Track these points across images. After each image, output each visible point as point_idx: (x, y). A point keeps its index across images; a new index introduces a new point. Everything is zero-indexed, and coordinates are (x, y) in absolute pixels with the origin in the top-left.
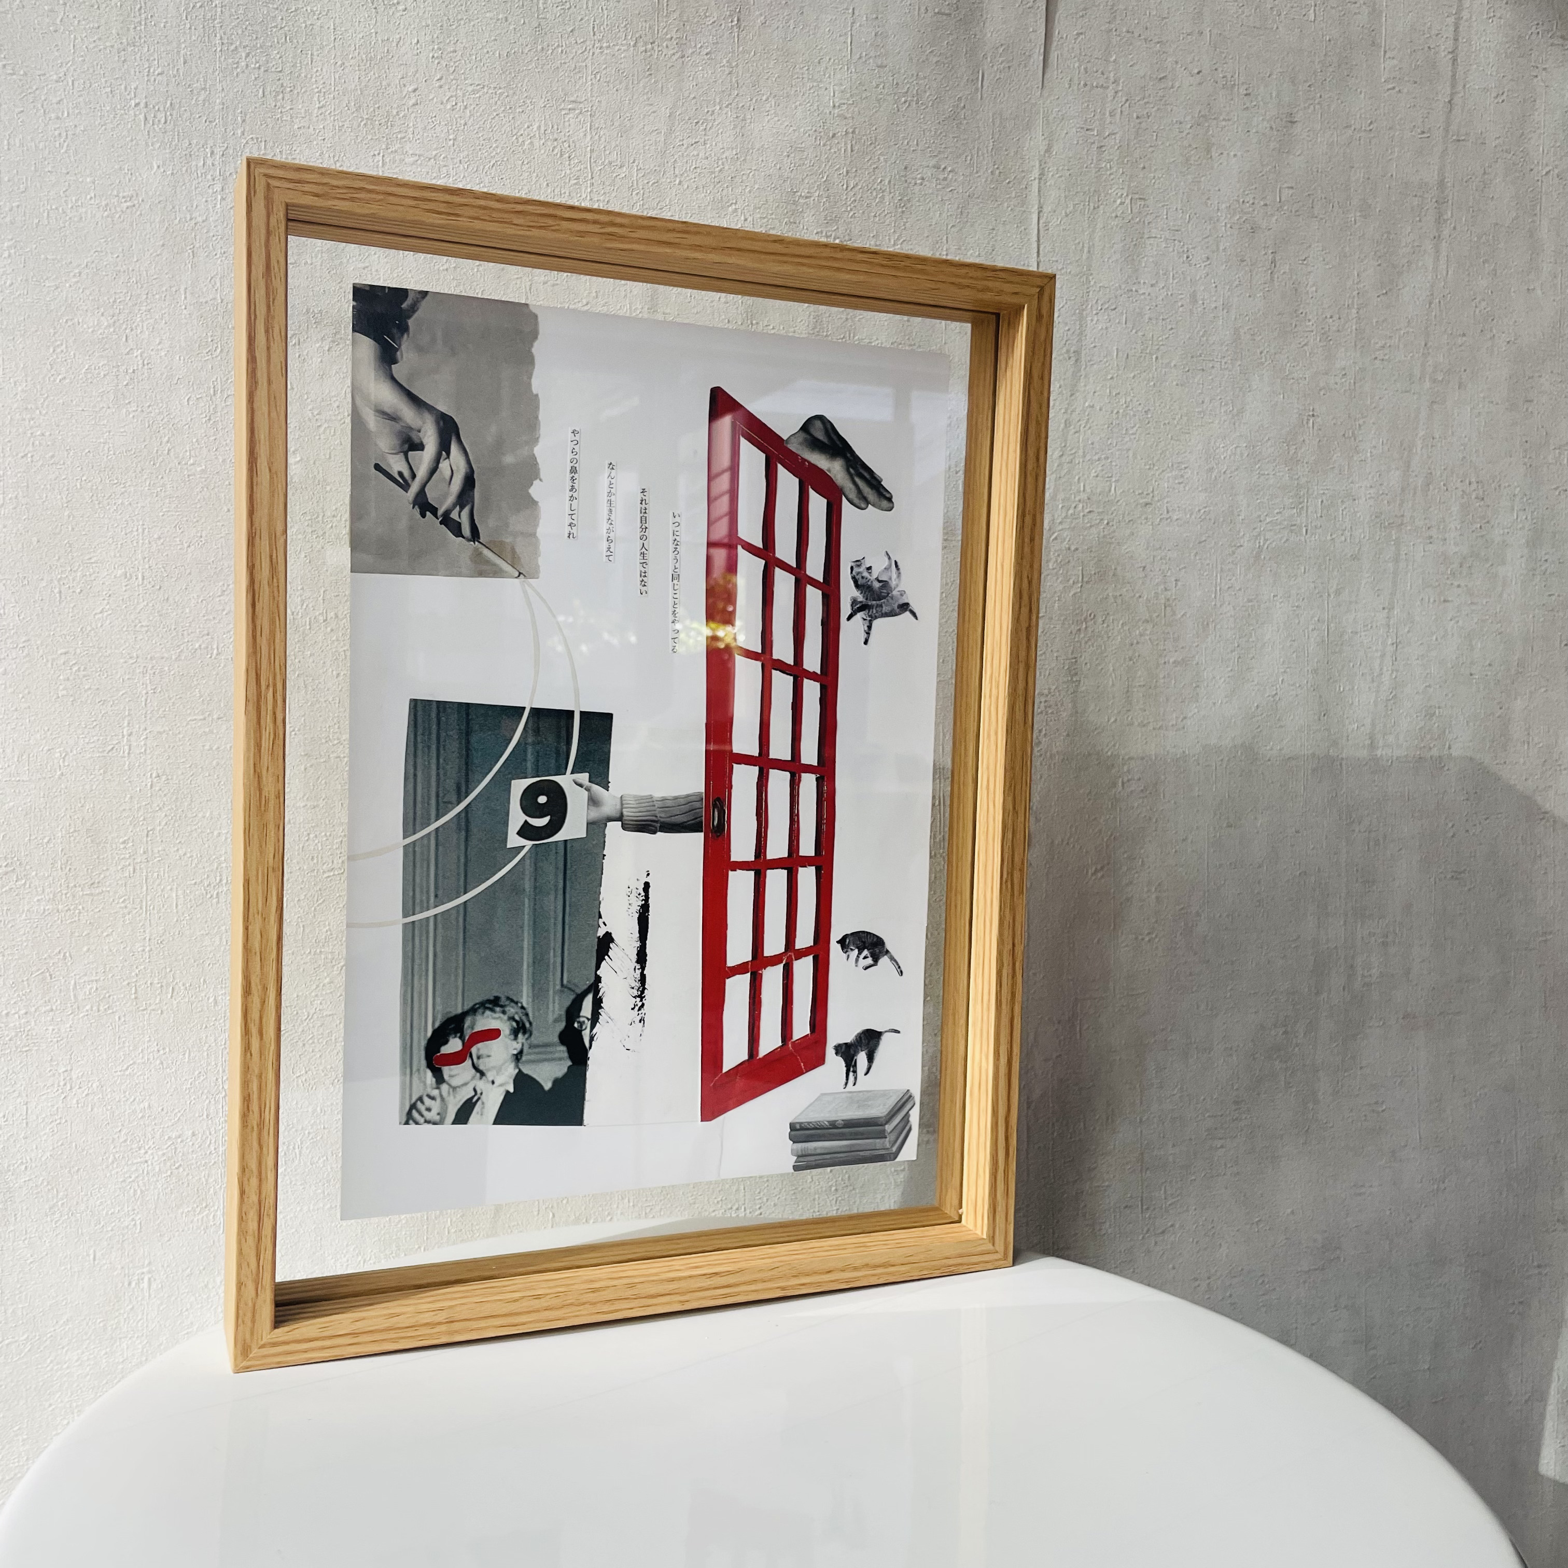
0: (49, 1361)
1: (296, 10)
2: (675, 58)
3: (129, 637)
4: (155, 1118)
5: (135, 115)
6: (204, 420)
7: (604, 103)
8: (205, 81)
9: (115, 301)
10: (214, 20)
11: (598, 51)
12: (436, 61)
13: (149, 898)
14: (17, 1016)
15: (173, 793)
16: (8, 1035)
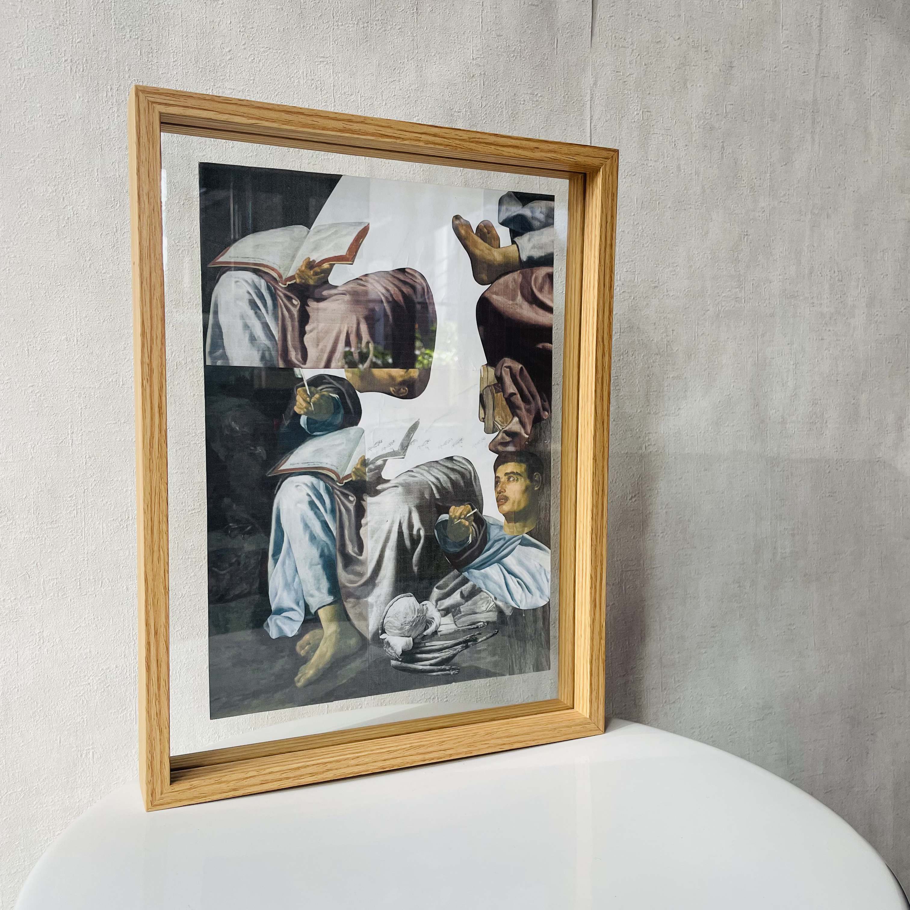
0: (35, 803)
1: (159, 4)
2: (381, 31)
3: (70, 376)
4: (93, 658)
5: (65, 67)
6: (111, 247)
7: (340, 58)
8: (106, 47)
9: (56, 177)
10: (110, 10)
11: (336, 27)
12: (242, 34)
13: (86, 530)
14: (9, 601)
15: (98, 467)
16: (4, 612)
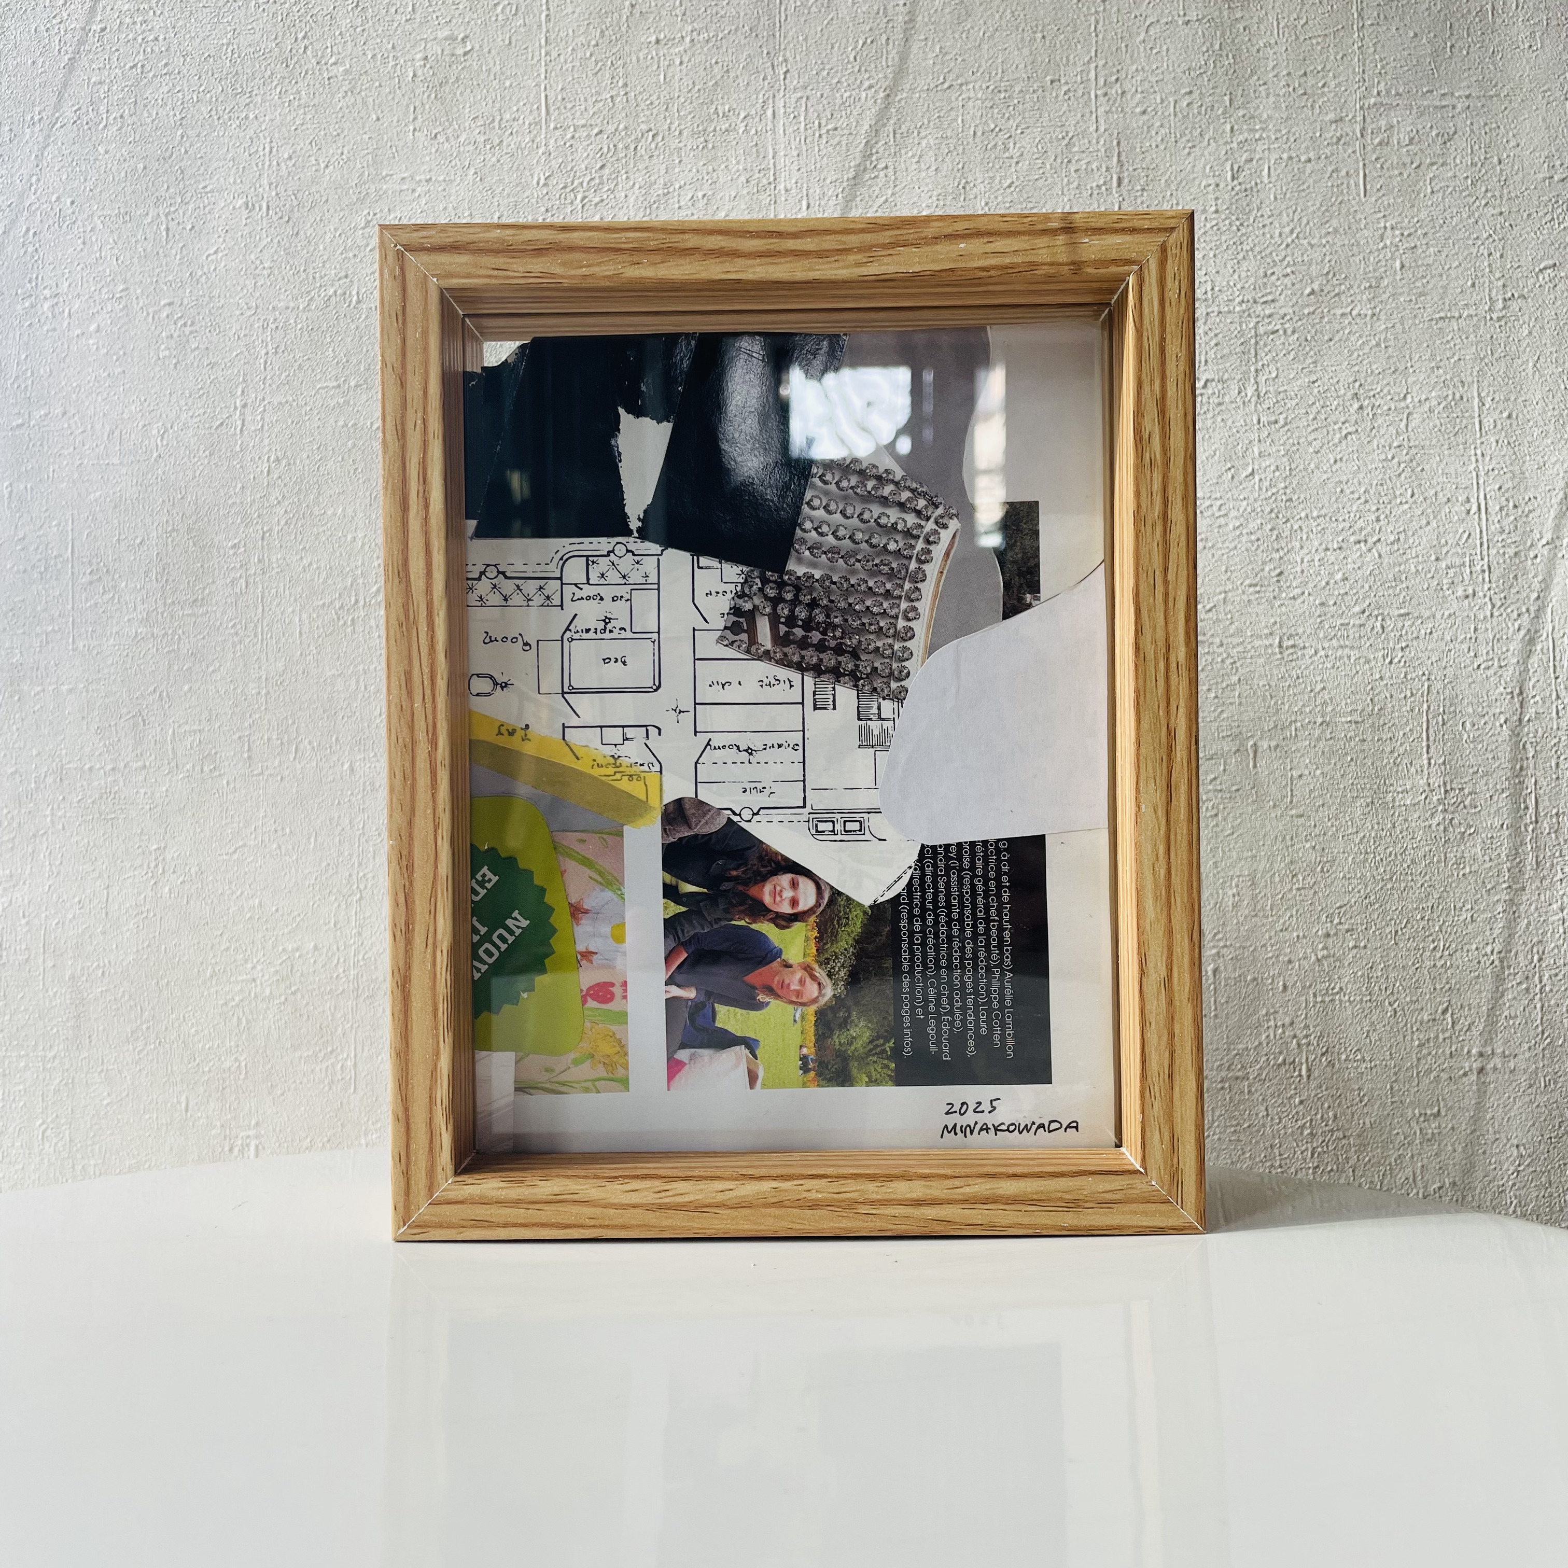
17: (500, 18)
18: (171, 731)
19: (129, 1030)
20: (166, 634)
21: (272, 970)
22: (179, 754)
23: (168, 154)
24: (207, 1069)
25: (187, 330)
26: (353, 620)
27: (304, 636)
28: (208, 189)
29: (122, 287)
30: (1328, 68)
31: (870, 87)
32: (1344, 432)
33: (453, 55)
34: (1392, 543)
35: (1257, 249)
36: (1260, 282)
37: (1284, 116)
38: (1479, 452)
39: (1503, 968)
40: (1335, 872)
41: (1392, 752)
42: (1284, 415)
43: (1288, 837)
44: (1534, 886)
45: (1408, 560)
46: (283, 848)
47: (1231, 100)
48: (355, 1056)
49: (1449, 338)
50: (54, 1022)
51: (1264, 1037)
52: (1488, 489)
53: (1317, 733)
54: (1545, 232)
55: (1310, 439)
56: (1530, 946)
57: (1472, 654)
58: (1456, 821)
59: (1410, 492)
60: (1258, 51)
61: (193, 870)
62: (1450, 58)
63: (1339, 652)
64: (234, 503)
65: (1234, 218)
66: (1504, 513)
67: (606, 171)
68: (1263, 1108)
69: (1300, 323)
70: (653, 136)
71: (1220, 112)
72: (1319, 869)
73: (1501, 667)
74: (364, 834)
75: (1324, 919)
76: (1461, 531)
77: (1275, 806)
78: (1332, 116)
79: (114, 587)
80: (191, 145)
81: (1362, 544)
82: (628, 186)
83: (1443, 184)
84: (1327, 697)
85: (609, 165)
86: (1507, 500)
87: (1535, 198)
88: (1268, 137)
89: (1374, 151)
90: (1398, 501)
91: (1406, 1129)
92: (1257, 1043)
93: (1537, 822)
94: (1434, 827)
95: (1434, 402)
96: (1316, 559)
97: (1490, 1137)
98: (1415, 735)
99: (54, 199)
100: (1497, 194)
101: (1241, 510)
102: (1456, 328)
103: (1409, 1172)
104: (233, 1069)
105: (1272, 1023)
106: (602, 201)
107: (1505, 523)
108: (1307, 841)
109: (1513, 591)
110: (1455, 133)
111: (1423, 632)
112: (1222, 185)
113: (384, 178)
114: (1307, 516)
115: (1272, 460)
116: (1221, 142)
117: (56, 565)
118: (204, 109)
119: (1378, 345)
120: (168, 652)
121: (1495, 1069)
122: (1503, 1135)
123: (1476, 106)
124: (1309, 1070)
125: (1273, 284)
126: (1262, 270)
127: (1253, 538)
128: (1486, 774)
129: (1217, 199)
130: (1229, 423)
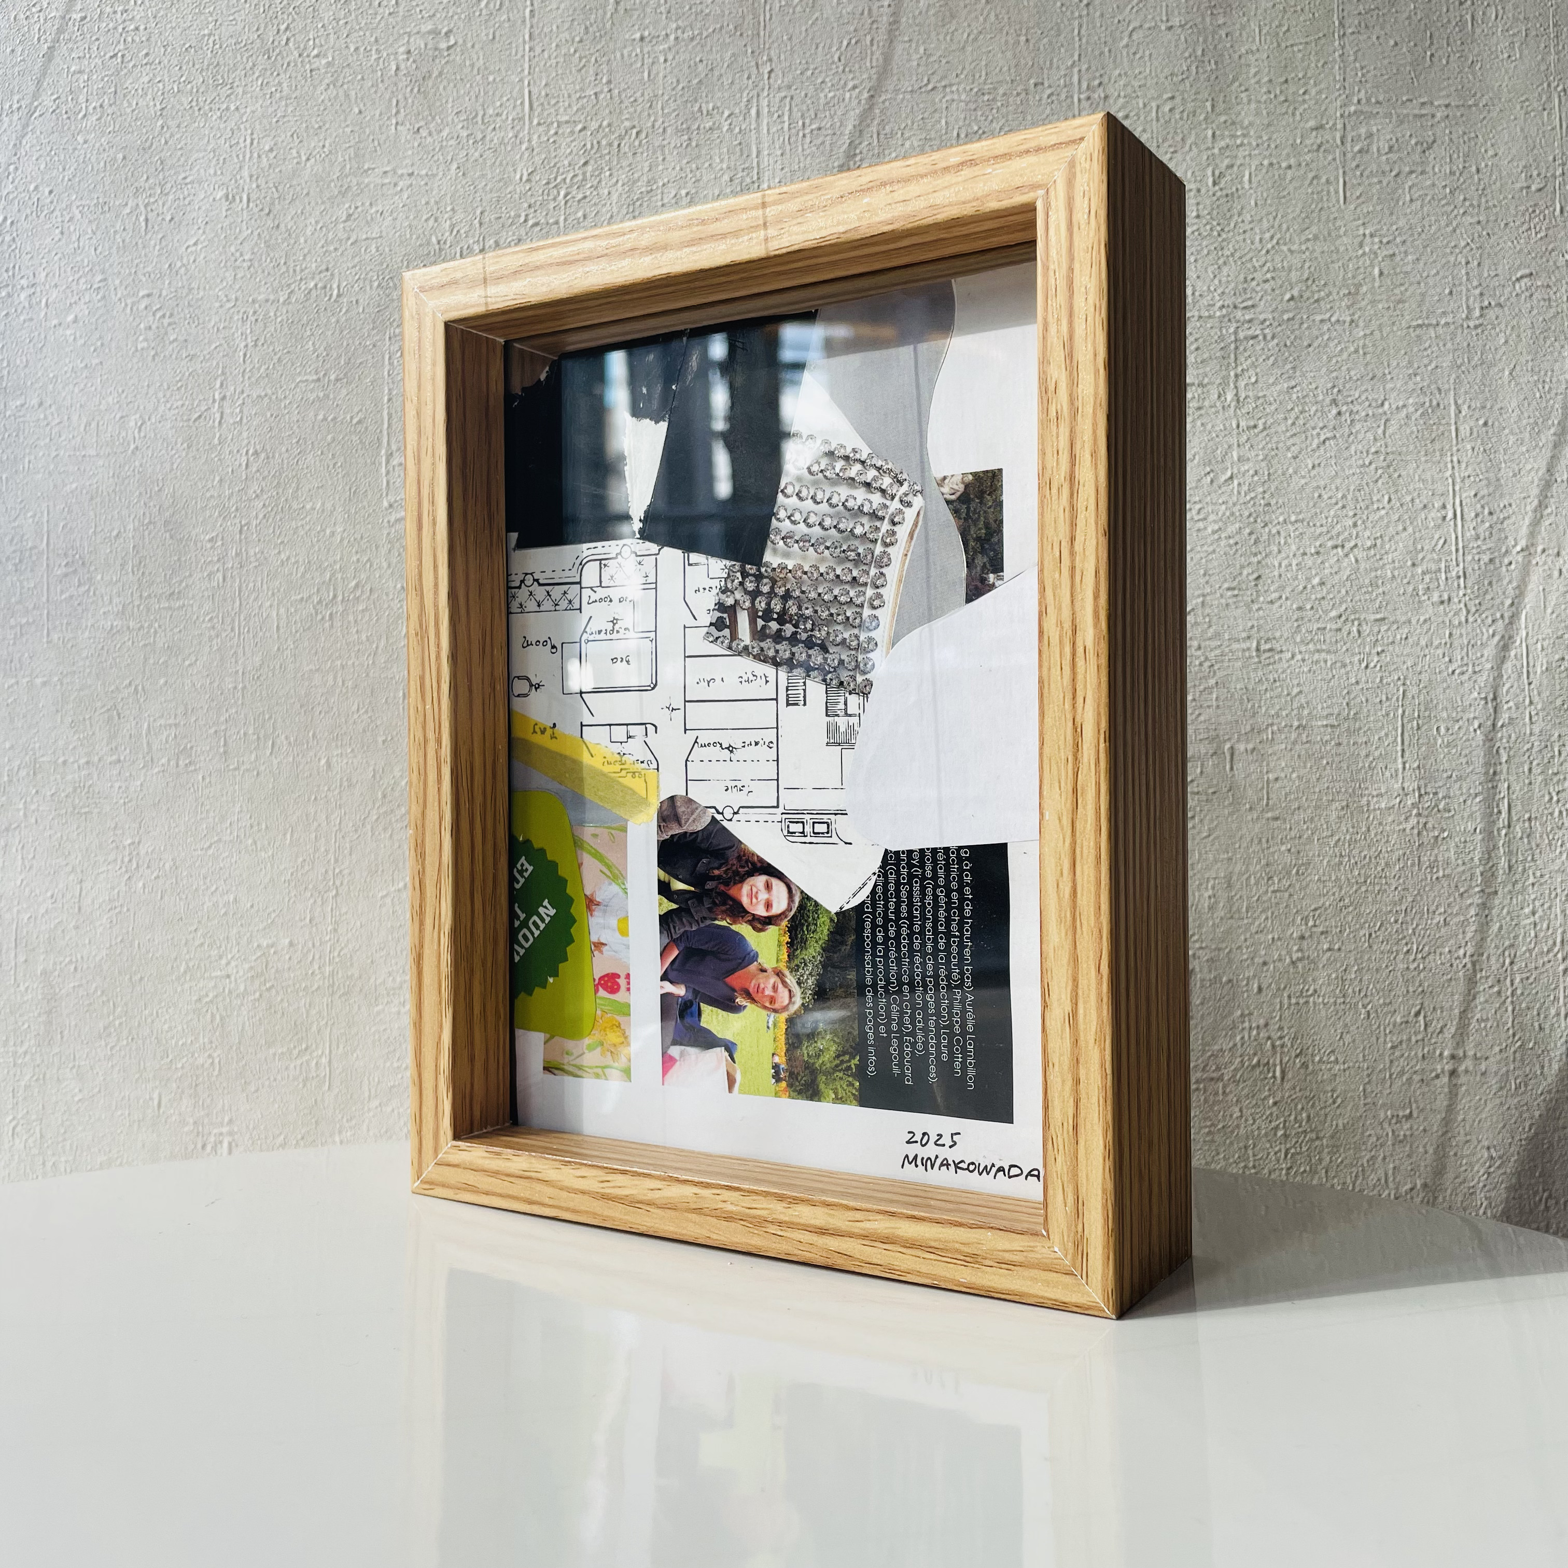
17: (484, 12)
18: (146, 725)
19: (101, 1025)
20: (142, 627)
21: (246, 966)
22: (154, 748)
23: (148, 144)
24: (179, 1066)
25: (166, 321)
26: (331, 614)
27: (282, 631)
28: (188, 180)
29: (99, 277)
30: (1309, 75)
31: (855, 87)
32: (1322, 438)
33: (436, 49)
34: (1369, 548)
35: (1237, 255)
36: (1240, 287)
37: (1266, 122)
38: (1455, 459)
39: (1475, 971)
40: (1310, 874)
41: (1367, 756)
42: (1263, 420)
43: (1264, 840)
44: (1506, 890)
45: (1384, 565)
46: (259, 843)
47: (1213, 106)
48: (330, 1052)
49: (1427, 345)
50: (26, 1018)
51: (1238, 1038)
52: (1464, 495)
53: (1294, 736)
54: (1522, 241)
55: (1289, 443)
56: (1501, 950)
57: (1447, 659)
58: (1430, 825)
59: (1386, 498)
60: (1240, 57)
61: (167, 866)
62: (1430, 67)
63: (1316, 656)
64: (212, 496)
65: (1215, 223)
66: (1479, 519)
67: (589, 168)
68: (1237, 1109)
69: (1279, 329)
70: (638, 133)
71: (1202, 117)
72: (1294, 871)
73: (1475, 672)
74: (340, 830)
75: (1299, 921)
76: (1437, 537)
77: (1251, 808)
78: (1312, 123)
79: (90, 579)
80: (172, 136)
81: (1339, 549)
82: (611, 183)
83: (1421, 193)
84: (1303, 701)
85: (592, 162)
86: (1483, 507)
87: (1512, 208)
88: (1250, 144)
89: (1354, 158)
90: (1375, 506)
91: (1380, 1132)
92: (1231, 1044)
93: (1509, 826)
94: (1408, 831)
95: (1411, 409)
96: (1294, 563)
97: (1461, 1138)
98: (1390, 739)
99: (32, 187)
100: (1475, 203)
101: (1220, 514)
102: (1433, 335)
103: (1381, 1173)
104: (206, 1065)
105: (1247, 1025)
106: (585, 197)
107: (1481, 530)
108: (1282, 843)
109: (1488, 597)
110: (1434, 141)
111: (1398, 637)
112: (1203, 191)
113: (366, 171)
114: (1285, 521)
115: (1251, 464)
116: (1203, 147)
117: (30, 557)
118: (185, 101)
119: (1356, 351)
120: (145, 645)
121: (1467, 1071)
122: (1474, 1137)
123: (1455, 116)
124: (1283, 1072)
125: (1253, 290)
126: (1242, 277)
127: (1232, 541)
128: (1459, 778)
129: (1198, 204)
130: (1209, 427)
